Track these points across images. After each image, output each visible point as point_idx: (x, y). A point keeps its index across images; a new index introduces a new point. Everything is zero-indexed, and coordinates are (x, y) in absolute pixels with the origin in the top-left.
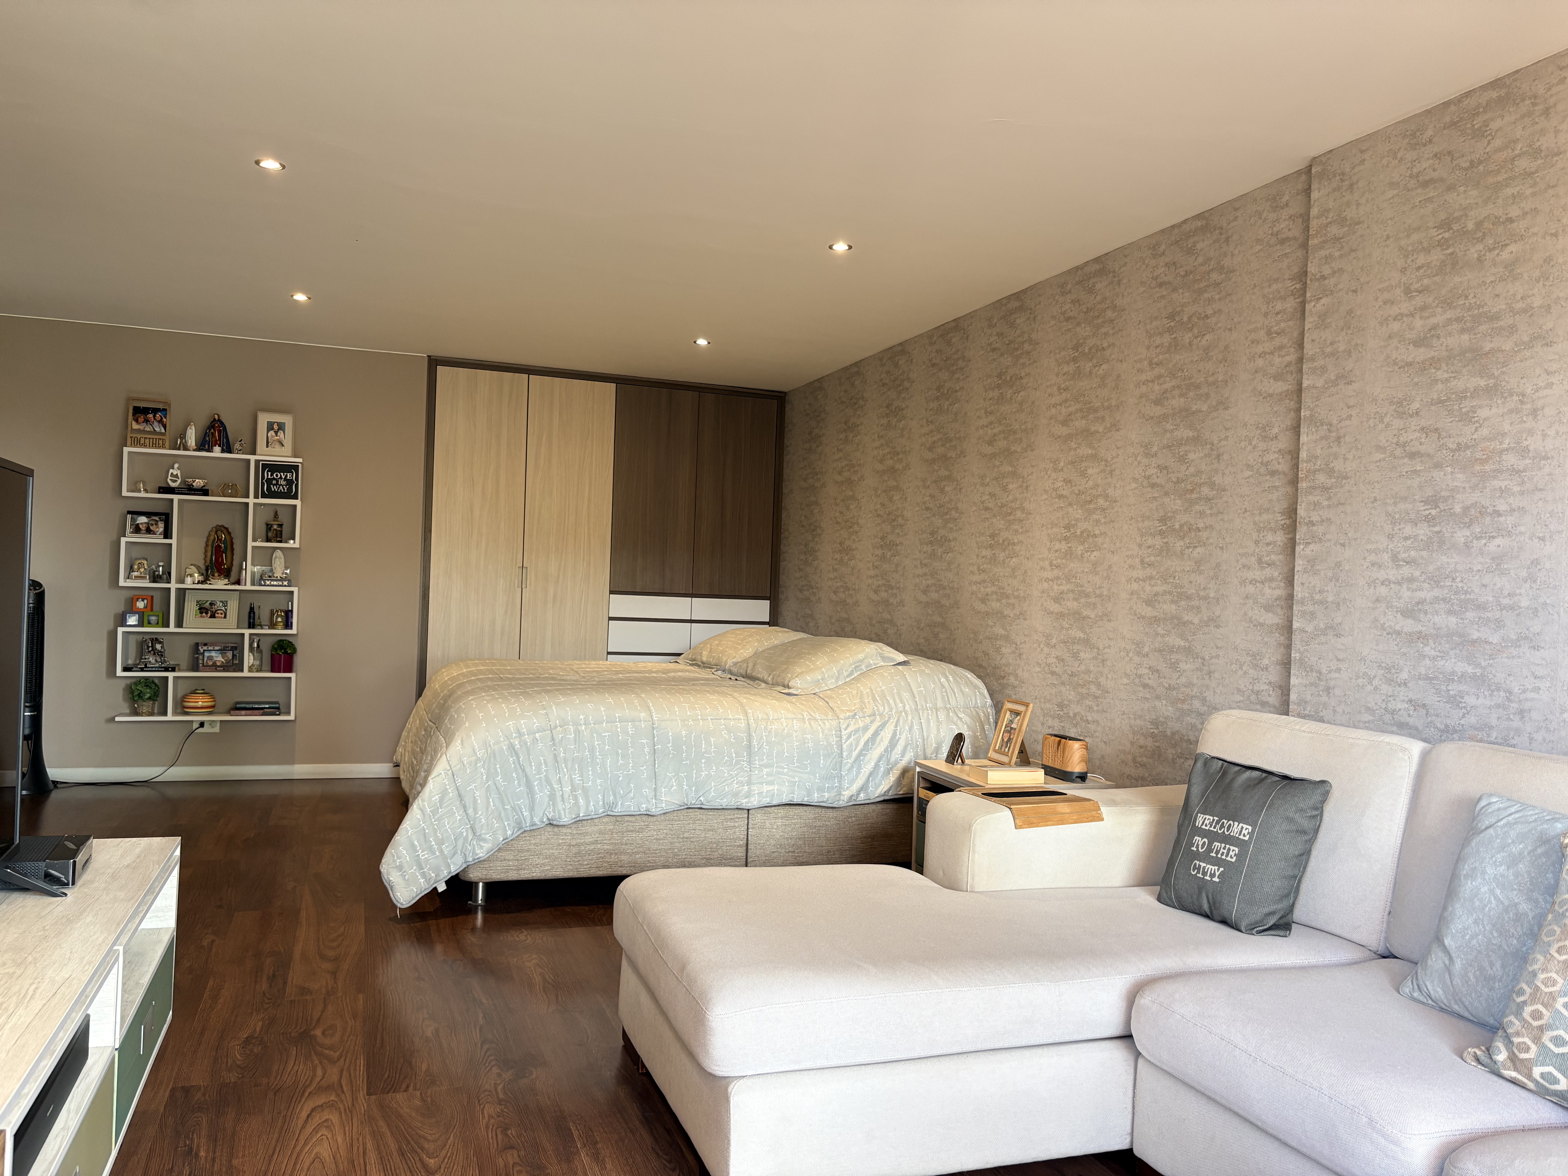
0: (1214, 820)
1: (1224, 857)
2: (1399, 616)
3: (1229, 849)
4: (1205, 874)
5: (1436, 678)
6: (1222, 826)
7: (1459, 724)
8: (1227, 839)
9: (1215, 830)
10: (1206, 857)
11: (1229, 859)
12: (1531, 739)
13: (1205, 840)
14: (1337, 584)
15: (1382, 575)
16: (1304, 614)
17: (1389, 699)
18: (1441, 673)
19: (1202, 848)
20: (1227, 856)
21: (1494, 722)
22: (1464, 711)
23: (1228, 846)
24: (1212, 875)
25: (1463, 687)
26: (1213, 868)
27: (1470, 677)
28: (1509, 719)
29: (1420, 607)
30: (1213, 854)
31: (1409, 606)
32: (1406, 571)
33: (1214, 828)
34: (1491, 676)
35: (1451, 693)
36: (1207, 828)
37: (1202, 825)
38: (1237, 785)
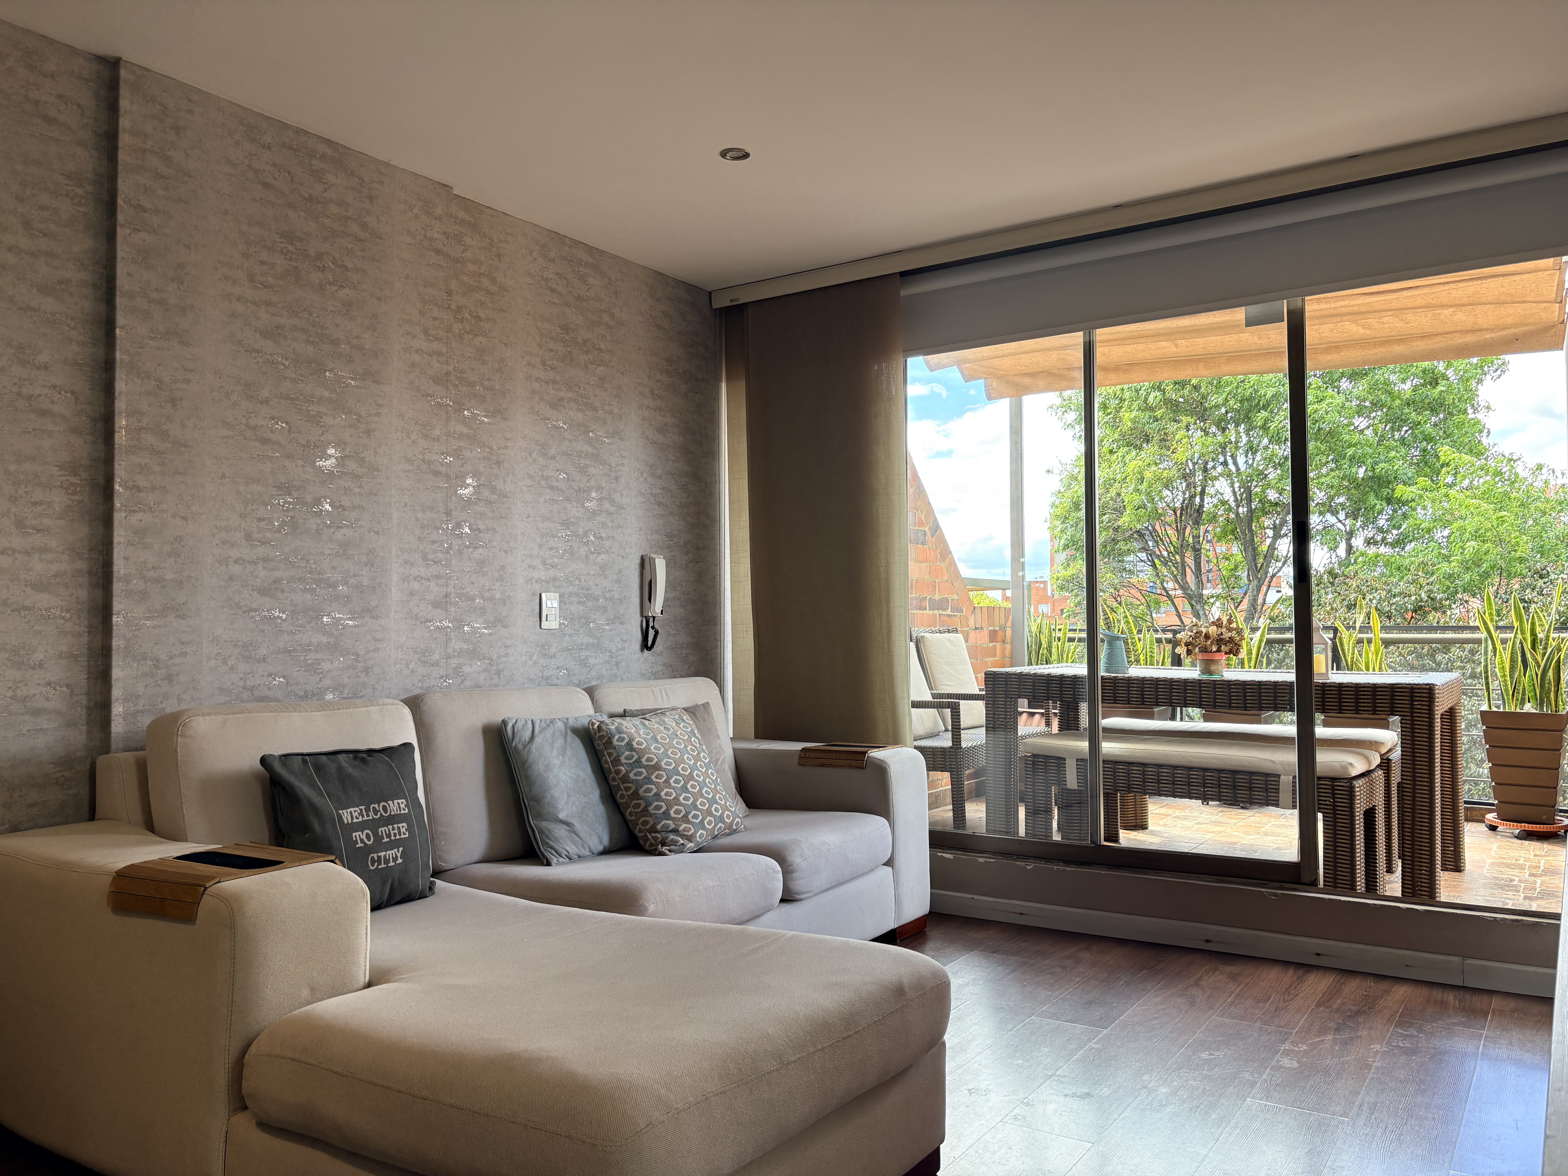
0: (361, 810)
1: (398, 837)
2: (255, 594)
3: (399, 828)
4: (387, 861)
5: (295, 650)
6: (376, 812)
7: (317, 688)
8: (393, 820)
9: (371, 818)
10: (379, 845)
11: (403, 836)
12: (374, 689)
13: (366, 831)
14: (178, 560)
15: (234, 553)
16: (129, 594)
17: (248, 676)
18: (300, 645)
19: (369, 840)
20: (400, 835)
21: (346, 680)
22: (321, 676)
23: (395, 826)
24: (395, 859)
25: (319, 656)
26: (393, 851)
27: (325, 646)
28: (358, 677)
29: (277, 585)
30: (386, 840)
31: (266, 584)
32: (261, 551)
33: (368, 815)
34: (342, 644)
35: (309, 661)
36: (360, 819)
37: (352, 818)
38: (350, 770)
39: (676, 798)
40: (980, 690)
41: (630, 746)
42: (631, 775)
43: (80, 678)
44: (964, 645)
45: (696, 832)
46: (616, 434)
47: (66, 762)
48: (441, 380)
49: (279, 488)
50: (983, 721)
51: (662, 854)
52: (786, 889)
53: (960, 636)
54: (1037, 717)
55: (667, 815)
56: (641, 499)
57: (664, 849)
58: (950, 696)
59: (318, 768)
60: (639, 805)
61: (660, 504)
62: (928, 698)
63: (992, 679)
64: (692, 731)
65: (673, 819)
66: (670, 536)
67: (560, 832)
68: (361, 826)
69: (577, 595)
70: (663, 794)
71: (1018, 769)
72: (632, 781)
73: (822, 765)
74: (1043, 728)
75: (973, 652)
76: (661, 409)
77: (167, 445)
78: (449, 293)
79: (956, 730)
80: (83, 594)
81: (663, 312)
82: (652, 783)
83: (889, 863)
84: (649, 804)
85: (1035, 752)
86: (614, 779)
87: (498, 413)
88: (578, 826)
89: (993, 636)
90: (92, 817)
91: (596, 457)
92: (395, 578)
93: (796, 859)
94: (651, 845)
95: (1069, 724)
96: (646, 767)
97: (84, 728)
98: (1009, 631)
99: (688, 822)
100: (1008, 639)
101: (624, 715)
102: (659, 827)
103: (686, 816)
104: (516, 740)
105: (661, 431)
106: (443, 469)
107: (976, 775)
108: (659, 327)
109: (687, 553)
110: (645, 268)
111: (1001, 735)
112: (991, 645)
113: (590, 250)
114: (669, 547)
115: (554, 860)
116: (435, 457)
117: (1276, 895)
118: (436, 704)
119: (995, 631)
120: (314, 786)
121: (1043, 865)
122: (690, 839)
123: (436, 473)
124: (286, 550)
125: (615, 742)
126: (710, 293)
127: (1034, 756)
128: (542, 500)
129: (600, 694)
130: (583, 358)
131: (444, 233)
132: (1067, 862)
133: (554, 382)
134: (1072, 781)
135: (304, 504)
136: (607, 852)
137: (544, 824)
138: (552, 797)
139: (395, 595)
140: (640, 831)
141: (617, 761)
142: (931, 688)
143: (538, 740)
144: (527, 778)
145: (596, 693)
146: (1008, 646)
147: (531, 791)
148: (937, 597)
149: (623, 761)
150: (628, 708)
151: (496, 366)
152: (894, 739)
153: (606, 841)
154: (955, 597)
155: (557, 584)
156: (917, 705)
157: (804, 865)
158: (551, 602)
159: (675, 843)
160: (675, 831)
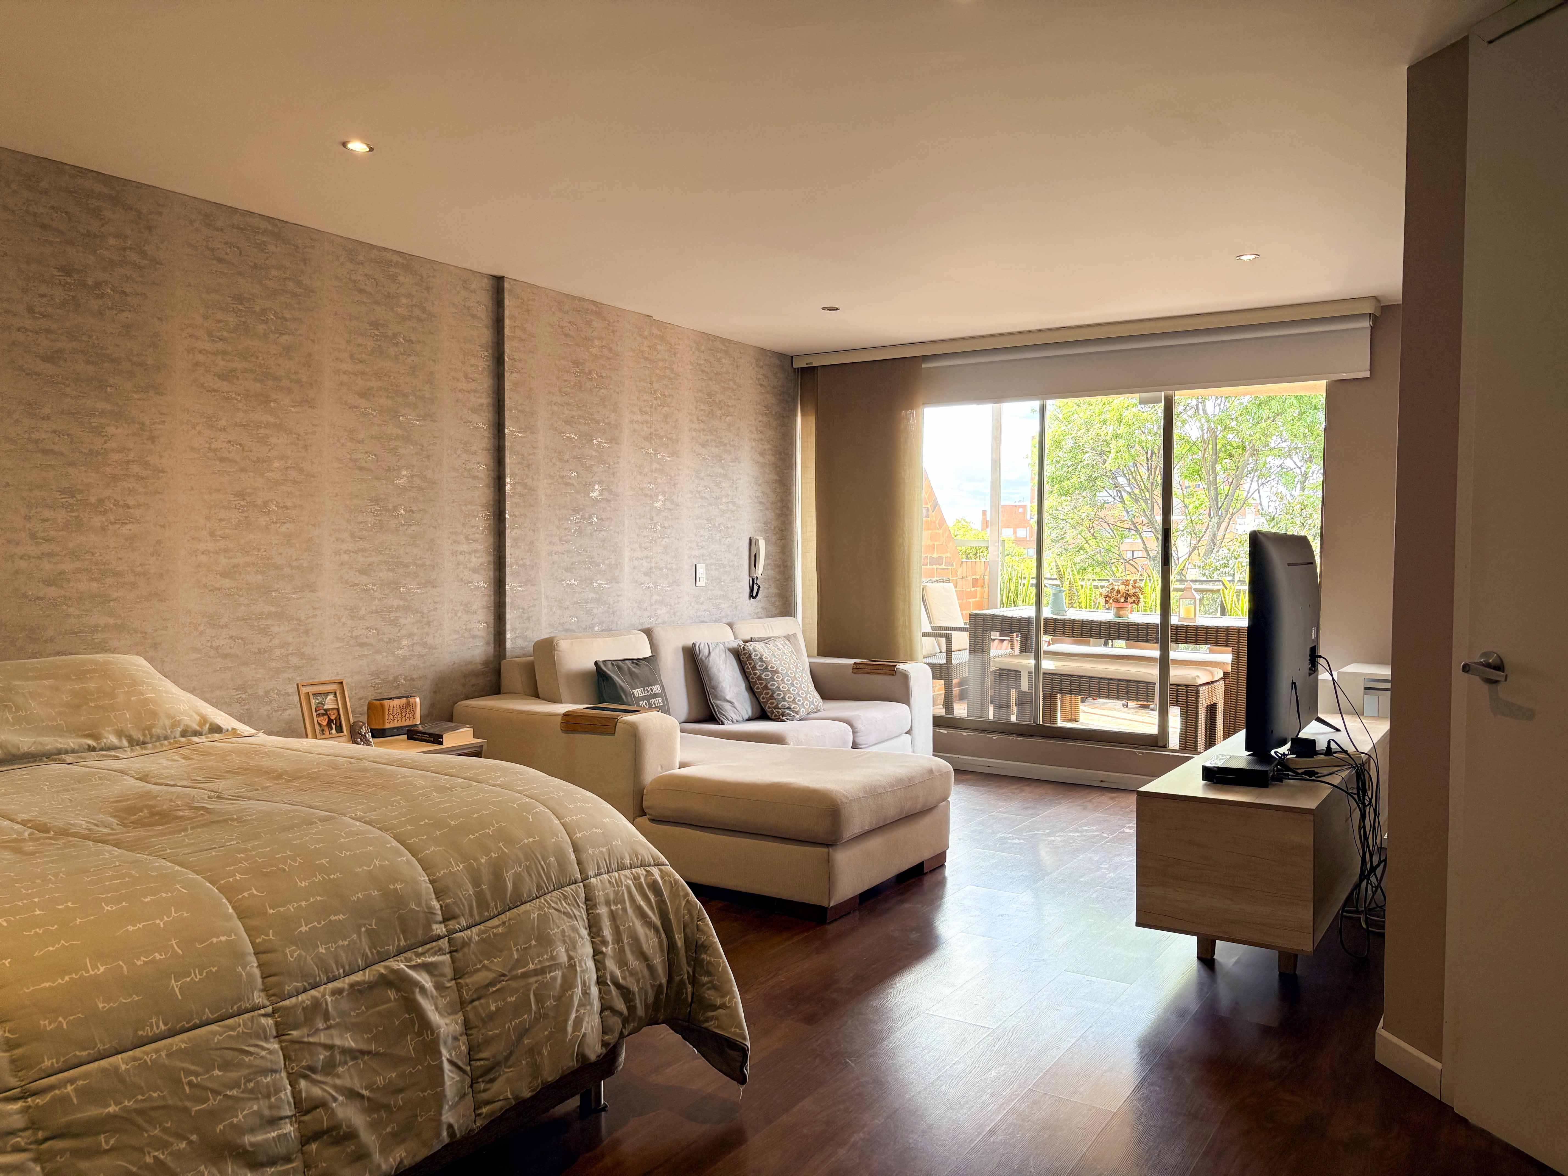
0: (642, 690)
3: (658, 700)
5: (581, 602)
6: (647, 691)
7: (591, 624)
8: (654, 696)
13: (645, 701)
14: (532, 554)
16: (512, 573)
20: (659, 704)
22: (593, 617)
23: (656, 699)
25: (592, 605)
27: (595, 600)
28: (609, 617)
31: (568, 566)
34: (603, 598)
36: (642, 695)
37: (639, 695)
38: (633, 669)
39: (788, 690)
40: (965, 624)
41: (761, 659)
42: (763, 676)
43: (491, 619)
44: (954, 590)
45: (800, 709)
46: (737, 460)
47: (486, 663)
48: (649, 438)
49: (574, 510)
50: (968, 647)
51: (782, 721)
52: (854, 742)
53: (951, 585)
54: (1005, 642)
55: (784, 699)
56: (750, 501)
57: (784, 718)
58: (947, 629)
59: (619, 668)
60: (768, 693)
61: (761, 503)
62: (929, 630)
63: (974, 618)
64: (792, 651)
65: (788, 702)
66: (766, 524)
67: (727, 706)
68: (643, 699)
69: (715, 564)
70: (781, 687)
71: (989, 680)
72: (764, 680)
73: (868, 673)
74: (1009, 650)
75: (961, 595)
76: (762, 440)
77: (526, 491)
78: (651, 384)
79: (949, 652)
80: (491, 574)
81: (764, 375)
82: (774, 680)
83: (909, 732)
84: (773, 693)
85: (1001, 667)
86: (753, 678)
87: (675, 454)
88: (736, 704)
89: (975, 583)
90: (499, 693)
91: (725, 476)
92: (627, 559)
93: (859, 725)
94: (775, 716)
95: (1025, 649)
96: (771, 672)
97: (493, 645)
98: (986, 578)
99: (796, 703)
100: (986, 585)
101: (751, 640)
102: (780, 706)
103: (794, 700)
104: (701, 655)
105: (762, 454)
106: (649, 492)
107: (960, 684)
108: (761, 385)
109: (775, 534)
110: (754, 347)
111: (979, 655)
112: (973, 589)
113: (724, 341)
114: (766, 531)
115: (726, 722)
116: (645, 485)
117: (1143, 753)
118: (659, 633)
119: (976, 579)
120: (619, 677)
121: (1004, 736)
122: (797, 713)
123: (646, 495)
124: (577, 545)
125: (753, 657)
126: (792, 357)
127: (1001, 669)
128: (697, 506)
129: (736, 627)
130: (719, 413)
131: (649, 346)
132: (1018, 735)
133: (704, 430)
134: (1025, 686)
135: (585, 519)
136: (750, 719)
137: (718, 702)
138: (722, 687)
139: (627, 569)
140: (769, 708)
141: (754, 668)
142: (931, 623)
143: (712, 654)
144: (709, 676)
145: (734, 627)
146: (986, 590)
147: (711, 683)
148: (935, 555)
149: (758, 668)
150: (753, 636)
151: (673, 424)
152: (911, 658)
153: (750, 713)
154: (949, 555)
155: (704, 558)
156: (926, 635)
157: (863, 728)
158: (701, 569)
159: (789, 715)
160: (789, 708)
